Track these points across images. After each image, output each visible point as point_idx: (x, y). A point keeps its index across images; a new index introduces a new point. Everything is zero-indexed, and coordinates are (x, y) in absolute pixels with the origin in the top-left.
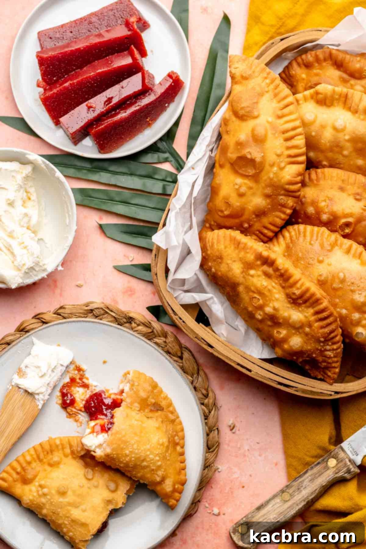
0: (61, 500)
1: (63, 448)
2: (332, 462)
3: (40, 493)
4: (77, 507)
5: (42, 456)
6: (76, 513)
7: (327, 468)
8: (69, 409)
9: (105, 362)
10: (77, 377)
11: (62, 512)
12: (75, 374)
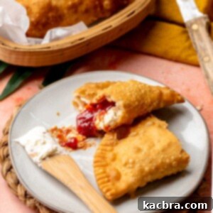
0: (143, 153)
1: (105, 150)
2: (195, 27)
3: (131, 166)
4: (154, 145)
5: (104, 163)
6: (158, 147)
7: (197, 31)
8: (79, 145)
9: (58, 114)
10: (59, 133)
11: (153, 155)
12: (56, 133)
